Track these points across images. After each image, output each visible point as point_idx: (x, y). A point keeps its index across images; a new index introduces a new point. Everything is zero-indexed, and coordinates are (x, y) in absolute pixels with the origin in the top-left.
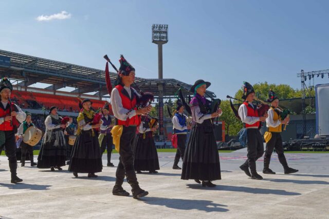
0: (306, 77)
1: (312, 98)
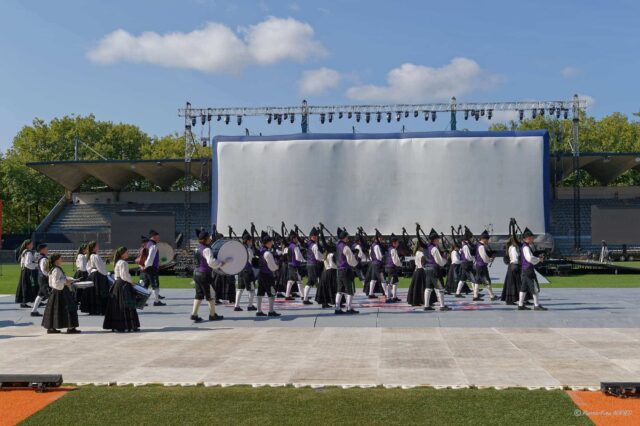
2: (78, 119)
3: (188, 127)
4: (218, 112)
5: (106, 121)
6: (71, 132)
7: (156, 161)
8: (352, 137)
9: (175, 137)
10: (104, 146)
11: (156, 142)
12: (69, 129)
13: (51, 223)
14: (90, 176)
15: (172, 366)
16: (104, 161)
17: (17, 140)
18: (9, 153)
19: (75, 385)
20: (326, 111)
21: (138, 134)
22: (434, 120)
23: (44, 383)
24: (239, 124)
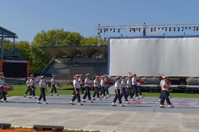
0: (101, 29)
1: (106, 46)
2: (57, 30)
3: (99, 33)
4: (110, 28)
5: (68, 31)
6: (55, 35)
7: (87, 46)
8: (163, 37)
9: (94, 37)
10: (67, 40)
11: (86, 39)
12: (54, 34)
13: (47, 70)
14: (62, 52)
15: (102, 125)
16: (67, 46)
17: (35, 38)
18: (32, 43)
19: (68, 130)
20: (153, 27)
21: (80, 36)
22: (197, 30)
23: (57, 129)
24: (119, 32)
